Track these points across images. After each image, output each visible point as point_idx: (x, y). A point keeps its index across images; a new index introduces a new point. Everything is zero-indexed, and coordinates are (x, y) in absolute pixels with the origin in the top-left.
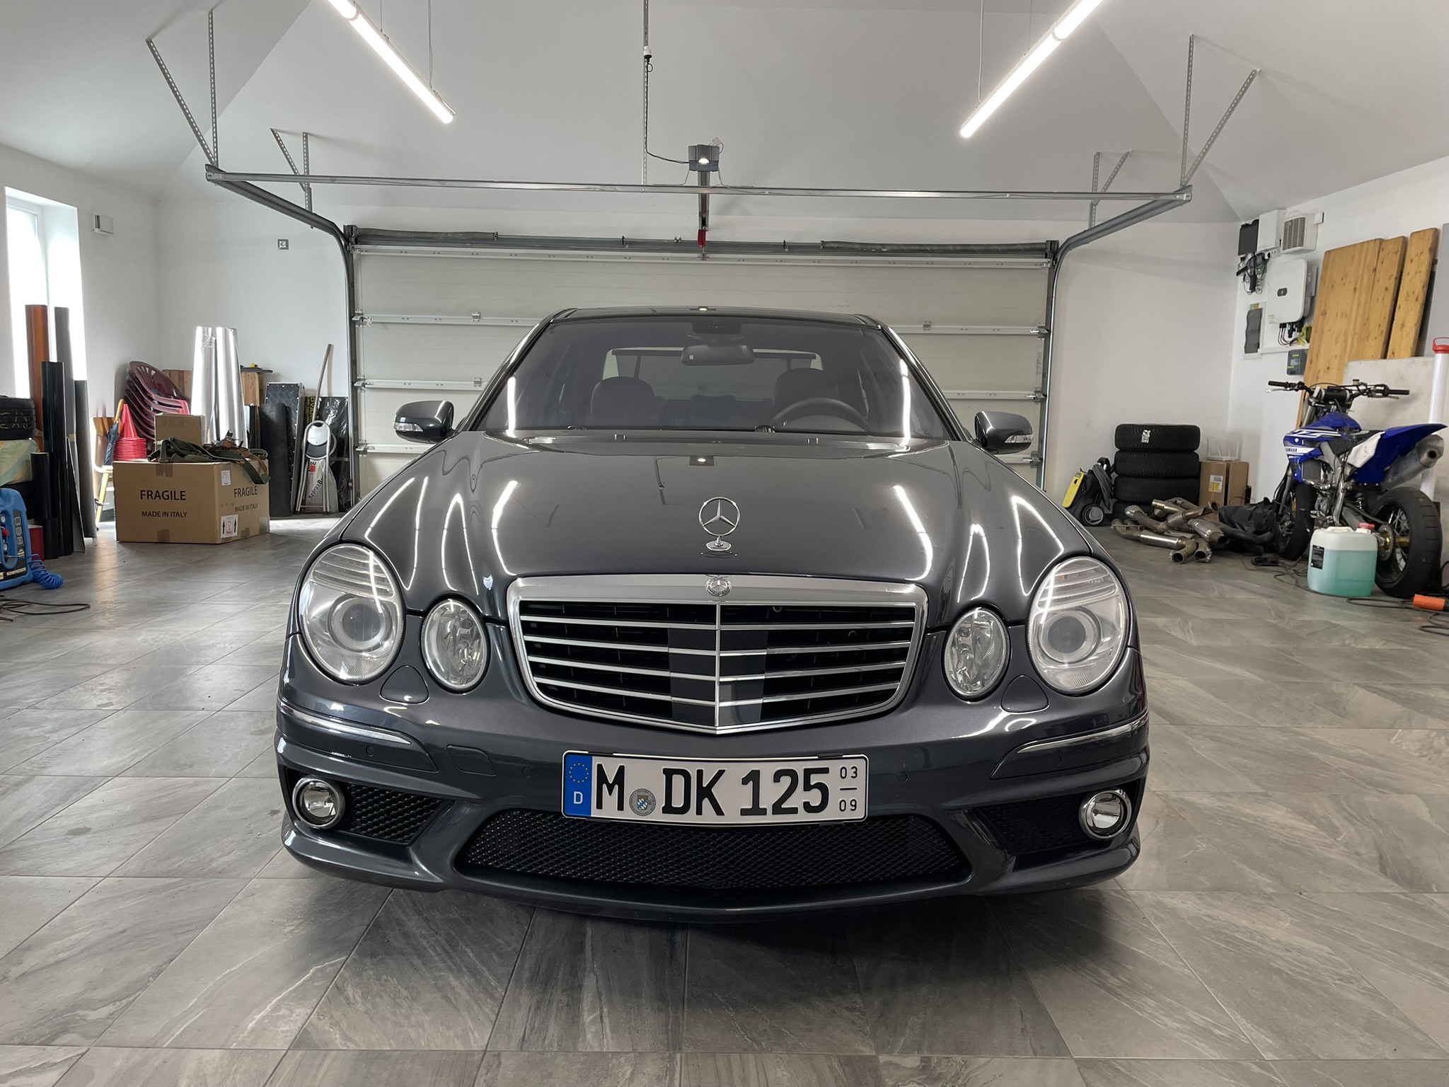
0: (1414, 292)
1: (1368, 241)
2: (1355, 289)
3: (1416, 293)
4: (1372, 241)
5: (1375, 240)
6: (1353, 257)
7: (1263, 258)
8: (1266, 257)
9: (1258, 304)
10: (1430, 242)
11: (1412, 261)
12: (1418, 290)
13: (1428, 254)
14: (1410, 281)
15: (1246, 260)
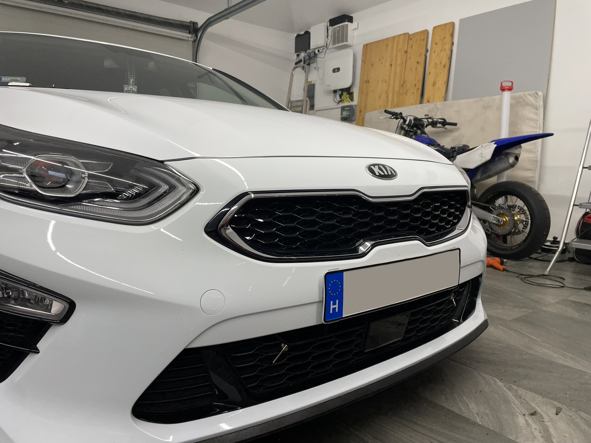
0: (441, 63)
1: (399, 35)
2: (391, 65)
3: (443, 63)
4: (401, 34)
5: (404, 34)
6: (387, 45)
7: (315, 54)
8: (316, 52)
9: (312, 81)
10: (451, 31)
11: (436, 44)
12: (445, 61)
13: (450, 38)
14: (437, 56)
15: (303, 55)
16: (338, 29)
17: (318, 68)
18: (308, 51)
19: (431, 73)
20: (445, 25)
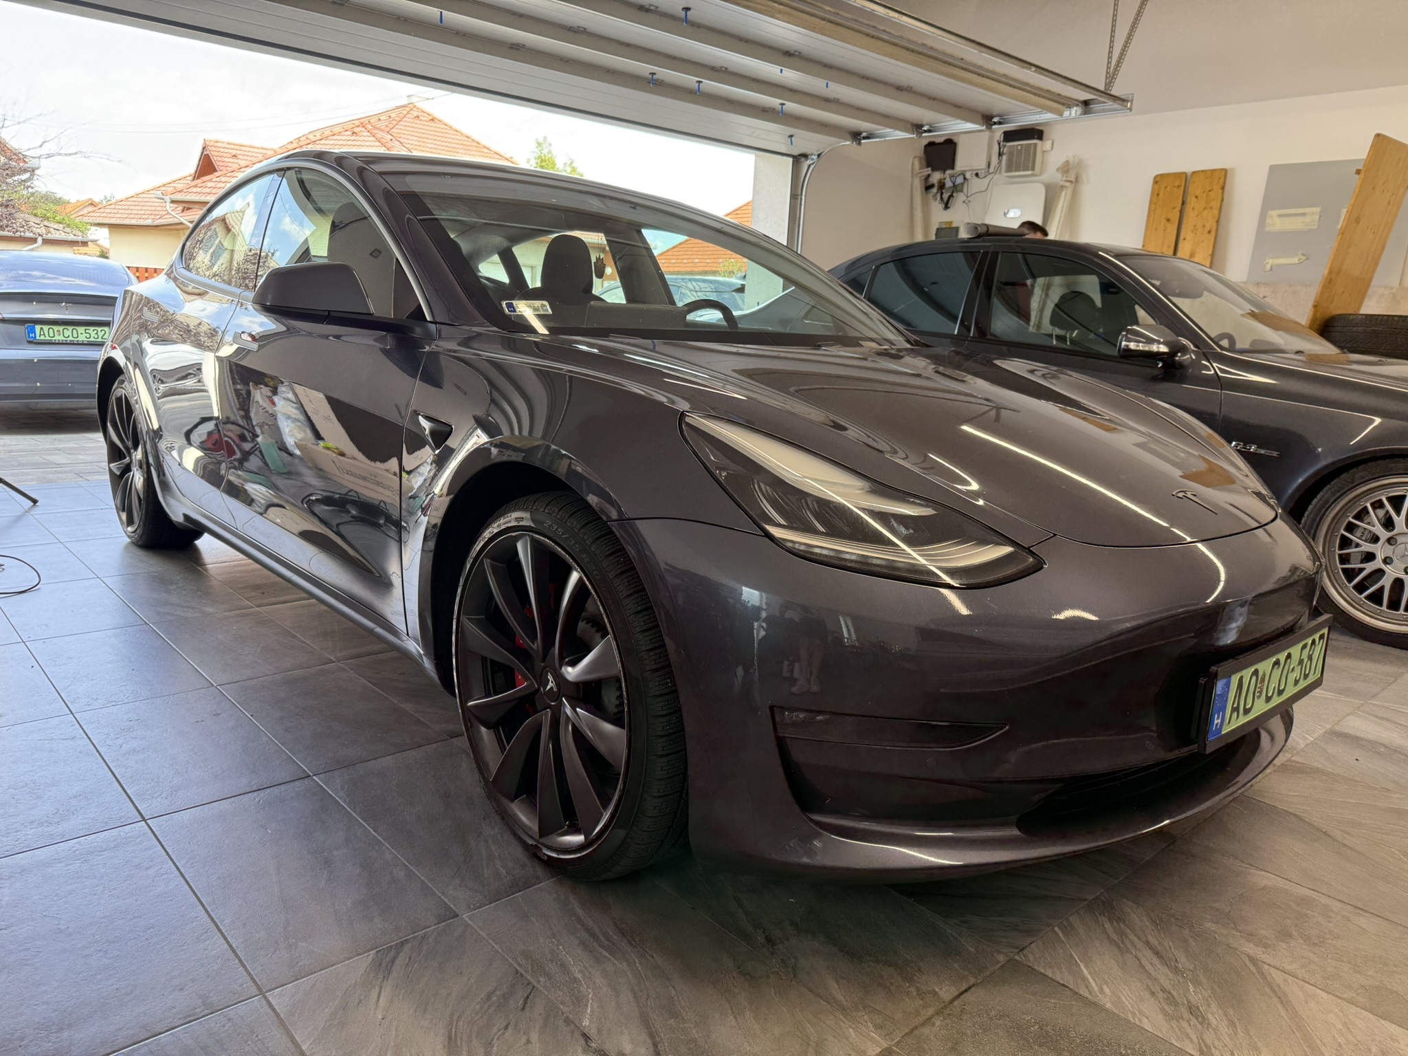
0: (1204, 226)
3: (1208, 227)
7: (965, 179)
8: (968, 175)
9: (951, 223)
10: (1222, 181)
11: (1196, 197)
12: (1211, 224)
13: (1221, 191)
14: (1198, 216)
15: (936, 177)
16: (1019, 147)
17: (969, 201)
18: (949, 172)
19: (1187, 239)
20: (1213, 171)
